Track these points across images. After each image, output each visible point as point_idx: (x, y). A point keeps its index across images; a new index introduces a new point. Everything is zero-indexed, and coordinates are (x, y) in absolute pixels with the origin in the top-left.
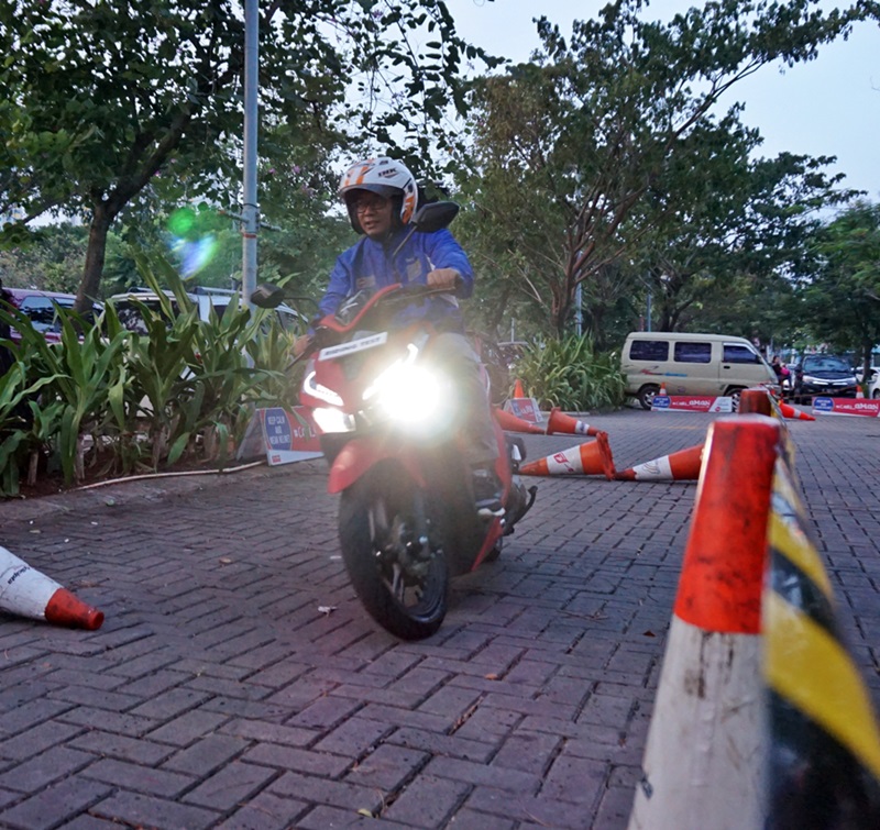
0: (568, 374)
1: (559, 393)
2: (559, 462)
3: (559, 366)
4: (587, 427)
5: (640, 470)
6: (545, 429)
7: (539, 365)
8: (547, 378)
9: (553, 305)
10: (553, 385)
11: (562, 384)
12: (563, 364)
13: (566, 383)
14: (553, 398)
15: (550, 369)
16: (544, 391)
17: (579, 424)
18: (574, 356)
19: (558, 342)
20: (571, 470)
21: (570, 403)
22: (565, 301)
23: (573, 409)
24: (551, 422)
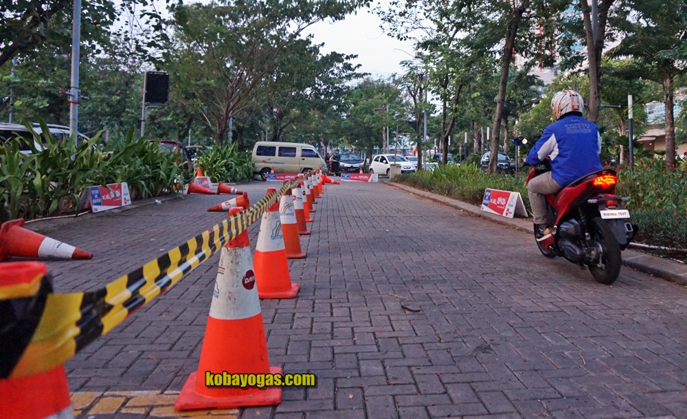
0: (225, 164)
1: (220, 174)
2: (227, 205)
3: (220, 160)
4: (236, 190)
6: (216, 192)
7: (210, 160)
8: (214, 166)
9: (218, 128)
10: (217, 170)
11: (222, 169)
12: (223, 159)
13: (224, 169)
14: (217, 176)
15: (216, 162)
16: (213, 173)
17: (232, 189)
18: (228, 155)
19: (220, 147)
21: (226, 179)
22: (224, 126)
23: (228, 182)
24: (219, 189)
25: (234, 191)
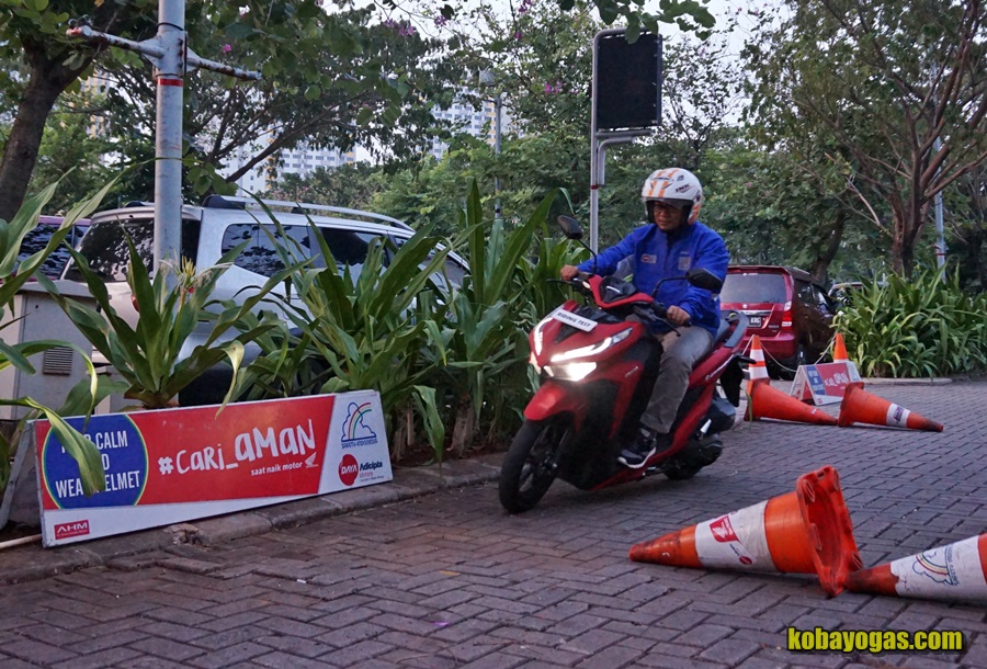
0: (920, 324)
1: (902, 353)
2: (719, 539)
3: (903, 313)
5: (906, 570)
7: (873, 313)
8: (885, 330)
9: (896, 229)
10: (894, 338)
11: (908, 338)
12: (910, 309)
13: (913, 337)
14: (894, 359)
15: (890, 317)
16: (880, 349)
18: (926, 299)
19: (904, 279)
20: (745, 560)
21: (919, 365)
22: (912, 222)
23: (925, 374)
24: (844, 405)
25: (898, 417)
